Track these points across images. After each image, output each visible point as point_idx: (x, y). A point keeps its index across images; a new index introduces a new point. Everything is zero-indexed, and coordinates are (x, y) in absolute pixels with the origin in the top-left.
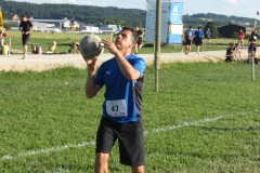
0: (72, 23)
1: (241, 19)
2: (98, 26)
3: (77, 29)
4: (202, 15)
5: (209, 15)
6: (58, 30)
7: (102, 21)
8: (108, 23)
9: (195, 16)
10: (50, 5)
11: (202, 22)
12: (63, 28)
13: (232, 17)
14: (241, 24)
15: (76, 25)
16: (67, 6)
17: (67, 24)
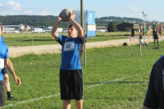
0: (26, 27)
1: (130, 19)
2: (42, 28)
3: (29, 30)
4: (106, 18)
5: (110, 18)
6: (17, 32)
7: (44, 24)
8: (48, 26)
9: (101, 19)
10: (11, 16)
11: (106, 22)
12: (21, 30)
13: (125, 18)
14: (130, 22)
15: (29, 28)
16: (22, 16)
17: (23, 27)
